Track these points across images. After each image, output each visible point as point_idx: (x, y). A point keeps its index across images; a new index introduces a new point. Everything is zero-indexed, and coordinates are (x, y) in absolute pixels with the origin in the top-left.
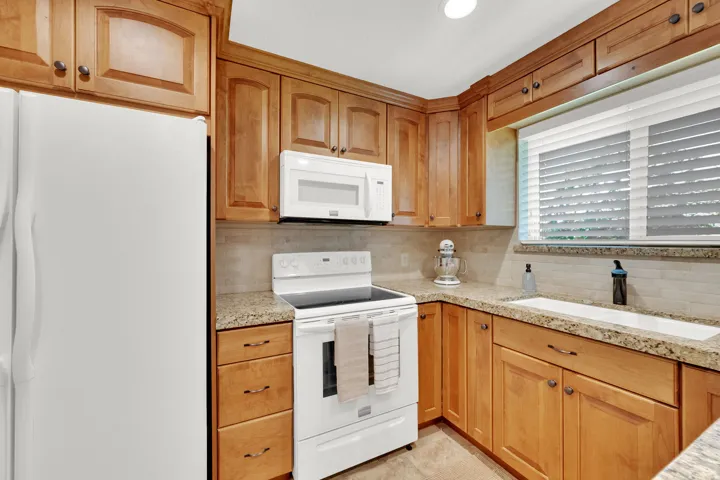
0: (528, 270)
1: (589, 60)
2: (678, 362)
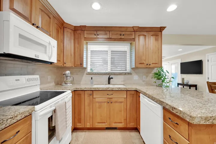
0: (92, 79)
1: (108, 35)
2: (127, 91)
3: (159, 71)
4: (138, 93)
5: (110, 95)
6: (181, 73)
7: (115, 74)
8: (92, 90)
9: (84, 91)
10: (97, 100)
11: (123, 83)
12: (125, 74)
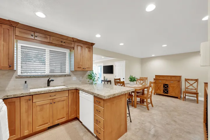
0: (26, 83)
1: (49, 39)
2: (69, 90)
3: (91, 73)
4: (77, 90)
5: (53, 96)
6: (104, 73)
7: (55, 76)
8: (32, 94)
9: (20, 97)
10: (38, 103)
11: (63, 84)
12: (65, 76)
